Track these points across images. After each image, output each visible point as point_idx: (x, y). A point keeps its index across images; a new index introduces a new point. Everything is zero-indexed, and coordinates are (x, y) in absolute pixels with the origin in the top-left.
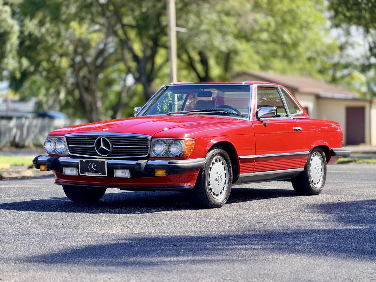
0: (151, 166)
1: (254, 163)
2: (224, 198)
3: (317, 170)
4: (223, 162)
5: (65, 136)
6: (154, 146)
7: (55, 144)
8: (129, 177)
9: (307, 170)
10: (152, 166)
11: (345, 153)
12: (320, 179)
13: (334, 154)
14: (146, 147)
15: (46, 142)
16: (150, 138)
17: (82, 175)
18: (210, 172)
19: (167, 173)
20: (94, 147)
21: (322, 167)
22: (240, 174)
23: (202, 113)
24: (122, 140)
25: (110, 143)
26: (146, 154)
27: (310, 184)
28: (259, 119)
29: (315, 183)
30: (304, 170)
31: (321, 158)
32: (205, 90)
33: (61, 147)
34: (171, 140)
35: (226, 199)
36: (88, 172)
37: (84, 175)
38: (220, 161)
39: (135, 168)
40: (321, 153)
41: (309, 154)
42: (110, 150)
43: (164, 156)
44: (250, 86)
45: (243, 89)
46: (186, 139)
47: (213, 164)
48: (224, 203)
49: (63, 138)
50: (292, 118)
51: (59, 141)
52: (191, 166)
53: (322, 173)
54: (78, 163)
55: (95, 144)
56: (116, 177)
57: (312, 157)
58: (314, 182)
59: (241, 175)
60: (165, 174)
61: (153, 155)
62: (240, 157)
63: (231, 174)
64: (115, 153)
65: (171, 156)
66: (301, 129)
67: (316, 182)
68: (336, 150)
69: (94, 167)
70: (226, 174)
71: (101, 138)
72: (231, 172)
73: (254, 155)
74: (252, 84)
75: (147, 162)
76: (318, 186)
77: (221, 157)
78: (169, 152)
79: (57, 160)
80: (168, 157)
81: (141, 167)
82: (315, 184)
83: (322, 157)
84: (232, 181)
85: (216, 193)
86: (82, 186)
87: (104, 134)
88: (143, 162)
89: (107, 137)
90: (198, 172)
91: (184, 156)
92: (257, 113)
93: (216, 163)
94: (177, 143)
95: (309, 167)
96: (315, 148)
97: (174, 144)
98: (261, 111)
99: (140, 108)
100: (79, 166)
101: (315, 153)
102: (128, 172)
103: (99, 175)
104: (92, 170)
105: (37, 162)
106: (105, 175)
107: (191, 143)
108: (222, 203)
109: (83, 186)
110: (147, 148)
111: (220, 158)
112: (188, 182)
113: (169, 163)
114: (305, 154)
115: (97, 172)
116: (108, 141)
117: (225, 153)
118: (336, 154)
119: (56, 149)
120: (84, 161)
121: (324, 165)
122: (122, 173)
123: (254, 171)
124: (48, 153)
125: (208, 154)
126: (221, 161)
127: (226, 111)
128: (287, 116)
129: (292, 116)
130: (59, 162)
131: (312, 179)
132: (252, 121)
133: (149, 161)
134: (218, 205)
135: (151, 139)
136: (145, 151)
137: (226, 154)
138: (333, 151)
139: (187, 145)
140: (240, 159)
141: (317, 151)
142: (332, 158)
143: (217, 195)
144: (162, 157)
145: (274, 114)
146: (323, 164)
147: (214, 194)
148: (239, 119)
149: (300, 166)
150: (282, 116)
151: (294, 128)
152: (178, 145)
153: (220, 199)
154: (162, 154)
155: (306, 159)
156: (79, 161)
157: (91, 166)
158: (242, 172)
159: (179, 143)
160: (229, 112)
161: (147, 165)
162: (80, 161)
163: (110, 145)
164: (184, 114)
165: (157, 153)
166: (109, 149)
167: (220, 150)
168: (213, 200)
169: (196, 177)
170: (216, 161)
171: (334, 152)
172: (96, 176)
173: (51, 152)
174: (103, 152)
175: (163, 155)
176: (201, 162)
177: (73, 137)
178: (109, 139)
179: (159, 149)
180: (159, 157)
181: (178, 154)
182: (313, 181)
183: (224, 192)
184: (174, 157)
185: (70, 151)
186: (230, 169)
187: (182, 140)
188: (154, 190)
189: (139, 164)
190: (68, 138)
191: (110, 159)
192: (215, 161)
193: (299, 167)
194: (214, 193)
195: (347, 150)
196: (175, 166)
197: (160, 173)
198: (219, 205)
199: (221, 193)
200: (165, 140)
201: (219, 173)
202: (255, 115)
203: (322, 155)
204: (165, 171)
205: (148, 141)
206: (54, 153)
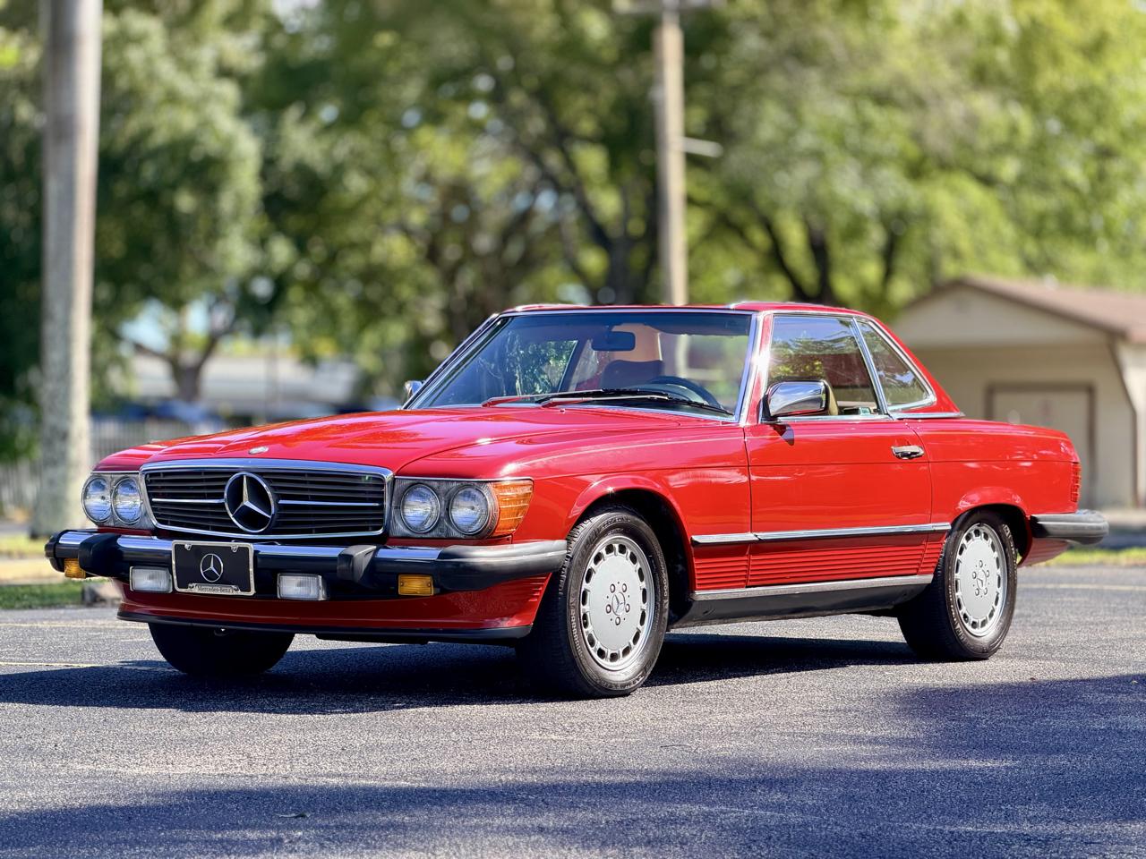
0: (384, 565)
1: (745, 558)
2: (638, 668)
3: (979, 582)
4: (636, 554)
5: (143, 468)
6: (404, 501)
7: (115, 495)
8: (321, 599)
9: (944, 581)
10: (390, 565)
11: (1083, 528)
12: (993, 610)
13: (1041, 531)
14: (377, 504)
15: (90, 489)
16: (388, 475)
17: (183, 590)
18: (585, 585)
19: (434, 587)
20: (222, 505)
21: (999, 571)
22: (697, 593)
23: (591, 399)
24: (305, 482)
25: (269, 493)
26: (378, 528)
27: (955, 626)
28: (771, 419)
29: (974, 623)
30: (933, 580)
31: (996, 545)
32: (616, 329)
33: (133, 503)
34: (455, 484)
35: (644, 669)
36: (200, 581)
37: (188, 590)
38: (622, 549)
39: (336, 571)
40: (995, 527)
41: (950, 533)
42: (269, 513)
43: (434, 534)
44: (751, 315)
45: (726, 326)
46: (507, 481)
47: (598, 558)
48: (638, 682)
49: (136, 476)
50: (896, 416)
51: (126, 483)
52: (511, 566)
53: (1000, 590)
54: (170, 552)
55: (226, 495)
56: (282, 599)
57: (963, 541)
58: (972, 619)
59: (701, 595)
60: (431, 591)
61: (399, 529)
62: (695, 538)
63: (663, 591)
64: (286, 523)
65: (455, 534)
66: (922, 452)
67: (980, 621)
68: (1048, 520)
69: (217, 566)
70: (644, 592)
71: (242, 476)
72: (662, 585)
73: (746, 532)
74: (757, 311)
75: (376, 551)
76: (986, 634)
77: (626, 540)
78: (449, 521)
79: (114, 546)
80: (444, 536)
81: (353, 568)
82: (974, 625)
83: (1001, 540)
84: (666, 615)
85: (609, 652)
86: (192, 626)
87: (251, 464)
88: (362, 553)
89: (261, 474)
90: (546, 584)
91: (495, 535)
92: (766, 400)
93: (609, 558)
94: (474, 492)
95: (950, 572)
96: (973, 511)
97: (464, 495)
98: (779, 395)
99: (419, 383)
100: (174, 562)
101: (975, 527)
102: (318, 584)
103: (231, 591)
104: (211, 575)
105: (54, 549)
106: (249, 591)
107: (521, 491)
108: (629, 684)
109: (194, 624)
110: (382, 508)
111: (624, 543)
112: (510, 615)
113: (442, 556)
114: (935, 532)
115: (224, 581)
116: (265, 486)
117: (639, 524)
118: (1050, 530)
119: (116, 509)
120: (187, 546)
121: (1008, 566)
122: (300, 584)
123: (750, 583)
124: (96, 523)
125: (581, 529)
126: (629, 551)
127: (666, 395)
128: (878, 411)
129: (894, 411)
130: (118, 552)
131: (963, 610)
132: (748, 424)
133: (381, 550)
134: (614, 688)
135: (394, 480)
136: (376, 517)
137: (645, 528)
138: (1040, 523)
139: (501, 499)
140: (696, 543)
141: (981, 522)
142: (1036, 544)
143: (614, 657)
144: (428, 536)
145: (819, 404)
146: (1003, 562)
147: (601, 653)
148: (705, 421)
149: (917, 569)
150: (865, 412)
151: (897, 449)
152: (474, 498)
153: (624, 670)
154: (427, 526)
155: (940, 546)
156: (172, 549)
157: (206, 565)
158: (700, 584)
159: (477, 494)
160: (675, 396)
161: (374, 562)
162: (177, 547)
163: (271, 499)
164: (537, 402)
165: (411, 522)
166: (268, 509)
167: (624, 515)
168: (597, 673)
169: (537, 600)
170: (610, 549)
171: (1041, 525)
172: (223, 593)
173: (105, 521)
174: (251, 519)
175: (430, 531)
176: (549, 554)
177: (165, 474)
178: (267, 480)
179: (419, 510)
180: (419, 536)
181: (474, 528)
182: (965, 616)
183: (637, 649)
184: (463, 537)
185: (156, 515)
186: (660, 576)
187: (489, 485)
188: (423, 641)
189: (349, 558)
190: (151, 475)
191: (271, 542)
192: (604, 551)
193: (915, 571)
194: (600, 649)
195: (1091, 520)
196: (461, 565)
197: (414, 586)
198: (619, 688)
199: (626, 651)
200: (435, 485)
201: (619, 588)
202: (759, 406)
203: (999, 534)
204: (429, 579)
205: (383, 486)
206: (112, 524)
